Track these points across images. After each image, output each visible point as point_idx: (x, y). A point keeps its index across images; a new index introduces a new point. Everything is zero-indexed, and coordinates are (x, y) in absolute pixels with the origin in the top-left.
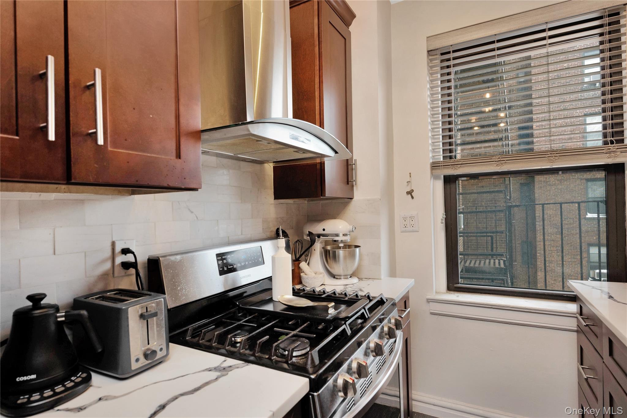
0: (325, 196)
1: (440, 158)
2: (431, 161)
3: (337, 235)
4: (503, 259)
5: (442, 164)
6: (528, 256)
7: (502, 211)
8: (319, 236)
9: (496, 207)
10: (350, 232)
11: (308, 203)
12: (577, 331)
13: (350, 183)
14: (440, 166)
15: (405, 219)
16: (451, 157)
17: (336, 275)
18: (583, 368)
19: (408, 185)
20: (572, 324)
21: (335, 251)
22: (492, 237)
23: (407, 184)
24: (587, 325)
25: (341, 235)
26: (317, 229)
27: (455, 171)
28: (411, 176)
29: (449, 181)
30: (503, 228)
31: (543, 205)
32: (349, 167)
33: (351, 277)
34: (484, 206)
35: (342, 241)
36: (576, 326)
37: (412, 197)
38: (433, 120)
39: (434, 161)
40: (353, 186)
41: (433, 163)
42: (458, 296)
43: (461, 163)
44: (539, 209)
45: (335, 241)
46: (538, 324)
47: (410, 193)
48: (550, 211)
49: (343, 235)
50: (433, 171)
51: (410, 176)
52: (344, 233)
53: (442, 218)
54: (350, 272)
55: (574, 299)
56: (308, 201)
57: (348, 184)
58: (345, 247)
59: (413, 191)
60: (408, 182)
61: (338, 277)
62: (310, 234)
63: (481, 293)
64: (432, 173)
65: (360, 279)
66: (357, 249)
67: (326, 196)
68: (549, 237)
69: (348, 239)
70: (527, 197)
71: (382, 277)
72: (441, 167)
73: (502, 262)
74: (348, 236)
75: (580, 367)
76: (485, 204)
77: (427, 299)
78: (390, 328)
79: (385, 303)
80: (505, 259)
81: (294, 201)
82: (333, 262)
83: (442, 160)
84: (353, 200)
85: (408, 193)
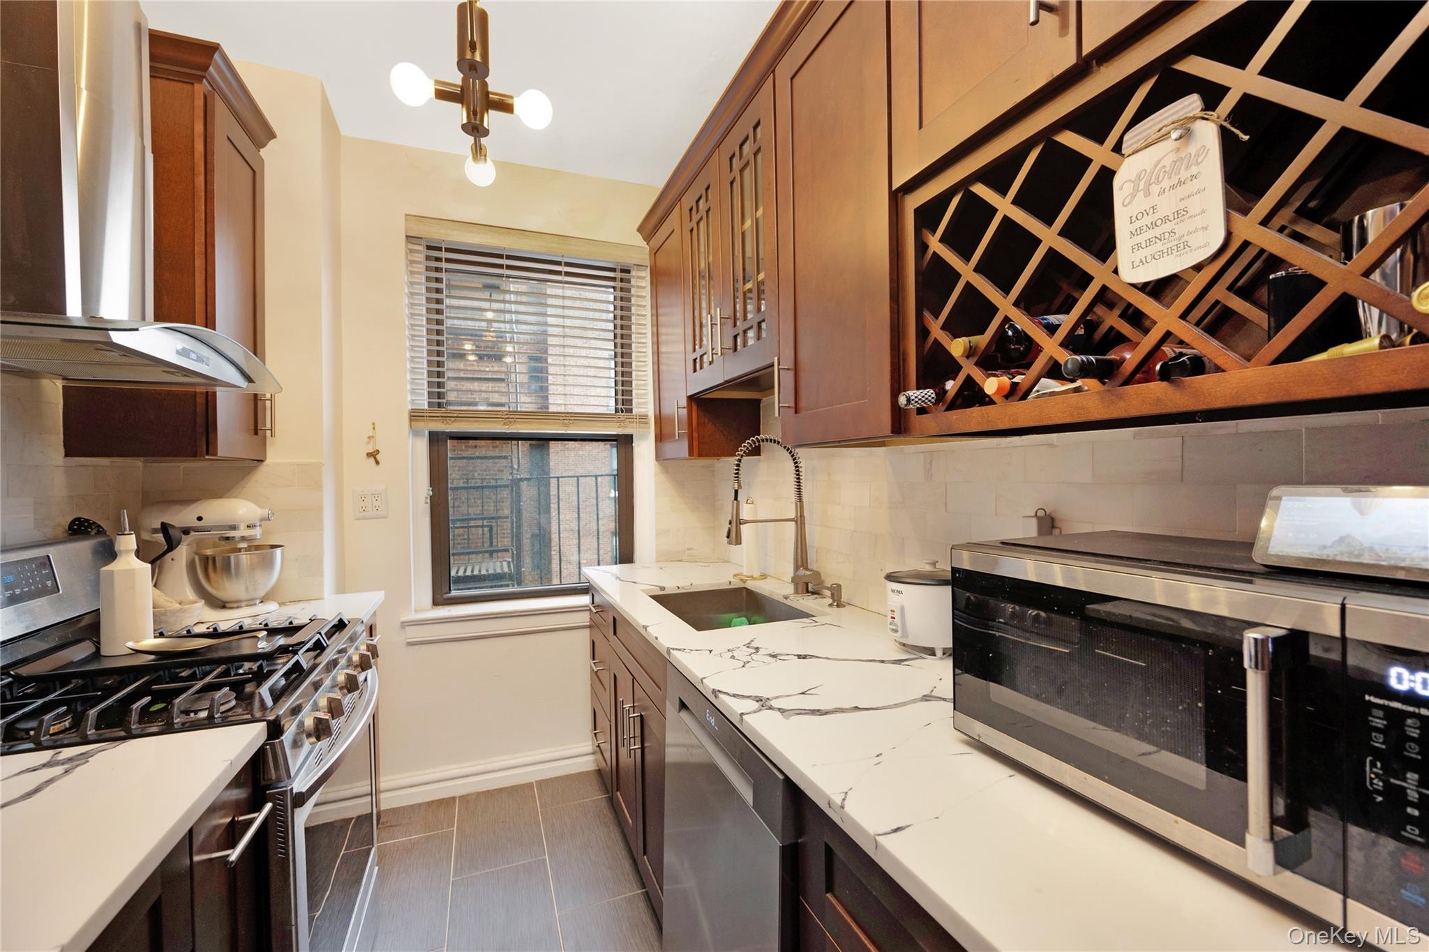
0: (215, 454)
1: (424, 404)
2: (410, 408)
3: (233, 528)
4: (507, 559)
5: (427, 414)
6: (540, 544)
7: (506, 486)
8: (186, 531)
9: (497, 480)
10: (262, 520)
11: (143, 467)
12: (590, 627)
13: (259, 432)
14: (424, 416)
15: (363, 497)
16: (439, 405)
17: (228, 602)
18: (594, 663)
19: (369, 442)
20: (584, 619)
21: (229, 557)
22: (491, 528)
23: (367, 440)
24: (597, 612)
25: (243, 526)
26: (182, 517)
27: (448, 426)
28: (376, 428)
29: (436, 439)
30: (507, 512)
31: (558, 478)
32: (259, 403)
33: (262, 602)
34: (476, 479)
35: (243, 539)
36: (588, 620)
37: (377, 463)
38: (414, 344)
39: (414, 407)
40: (265, 438)
41: (413, 411)
42: (449, 611)
43: (455, 415)
44: (553, 482)
45: (227, 538)
46: (551, 627)
47: (372, 455)
48: (568, 488)
49: (248, 526)
50: (412, 423)
51: (374, 429)
52: (248, 523)
53: (426, 495)
54: (262, 593)
55: (584, 591)
56: (144, 462)
57: (256, 433)
58: (249, 549)
59: (378, 452)
60: (369, 437)
61: (235, 605)
62: (165, 528)
63: (482, 601)
64: (411, 426)
65: (282, 604)
66: (278, 551)
67: (219, 455)
68: (568, 526)
69: (257, 532)
70: (539, 468)
71: (326, 596)
72: (425, 418)
73: (505, 564)
74: (258, 528)
75: (592, 662)
76: (479, 475)
77: (403, 623)
78: (362, 656)
79: (346, 625)
80: (510, 560)
81: (111, 462)
82: (223, 580)
83: (426, 407)
84: (265, 463)
85: (369, 455)
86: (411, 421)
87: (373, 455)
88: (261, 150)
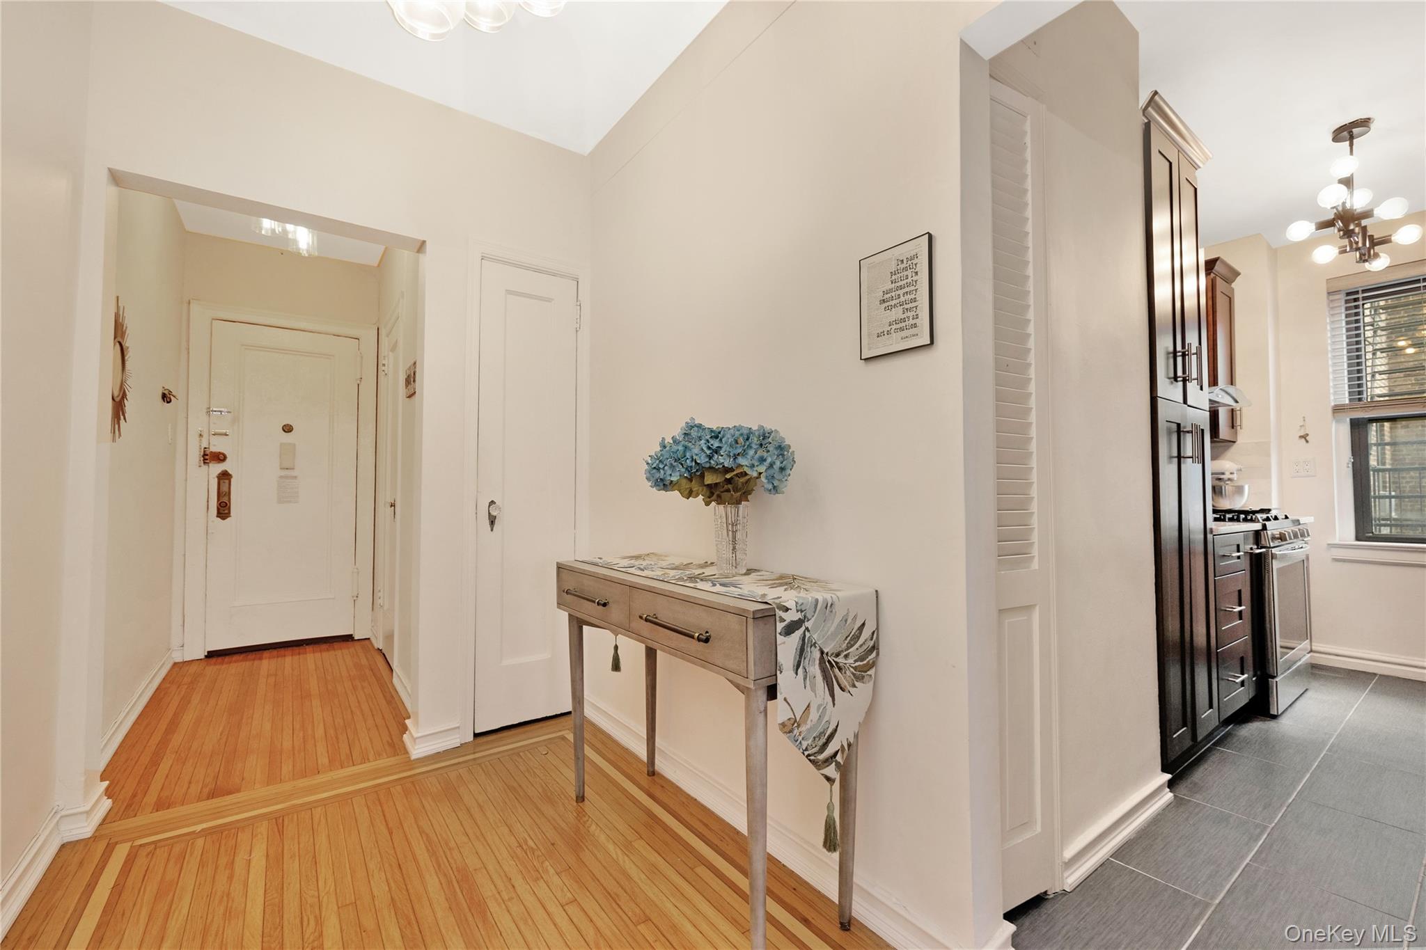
1: (1346, 400)
2: (1333, 404)
3: (1223, 474)
5: (1348, 407)
10: (1238, 471)
13: (1235, 427)
15: (1297, 464)
16: (1358, 400)
19: (1300, 429)
23: (1299, 428)
25: (1228, 473)
27: (1366, 413)
28: (1305, 420)
29: (1358, 424)
32: (1235, 412)
35: (1228, 480)
37: (1307, 441)
38: (1336, 361)
39: (1336, 403)
40: (1236, 430)
41: (1335, 406)
43: (1373, 405)
45: (1220, 479)
49: (1230, 473)
50: (1336, 414)
53: (1348, 462)
57: (1233, 428)
59: (1307, 435)
60: (1301, 426)
64: (1333, 417)
67: (1221, 437)
72: (1346, 410)
74: (1236, 475)
77: (1329, 544)
82: (1220, 499)
83: (1347, 402)
84: (1236, 443)
85: (1301, 437)
86: (1334, 413)
87: (1304, 437)
88: (1233, 284)
